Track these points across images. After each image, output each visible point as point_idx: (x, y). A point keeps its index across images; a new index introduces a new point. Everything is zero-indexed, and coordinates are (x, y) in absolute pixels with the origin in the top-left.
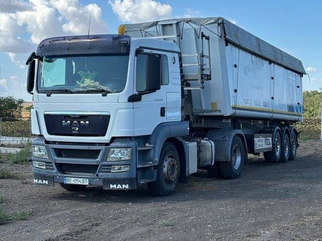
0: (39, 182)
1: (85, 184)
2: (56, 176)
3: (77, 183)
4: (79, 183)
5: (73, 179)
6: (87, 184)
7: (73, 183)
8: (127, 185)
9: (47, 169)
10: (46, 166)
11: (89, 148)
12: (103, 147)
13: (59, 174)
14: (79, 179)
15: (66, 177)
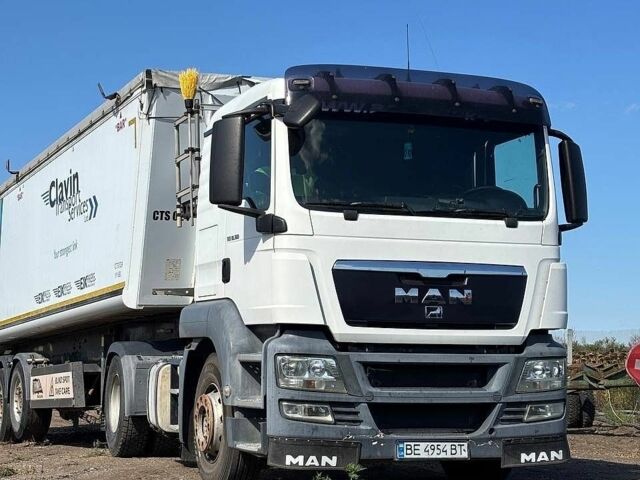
0: (309, 463)
1: (458, 456)
2: (371, 441)
3: (435, 456)
4: (443, 455)
5: (423, 445)
6: (465, 455)
7: (424, 455)
8: (561, 451)
9: (337, 421)
10: (334, 413)
11: (472, 359)
12: (510, 357)
13: (381, 435)
14: (443, 444)
15: (402, 441)
